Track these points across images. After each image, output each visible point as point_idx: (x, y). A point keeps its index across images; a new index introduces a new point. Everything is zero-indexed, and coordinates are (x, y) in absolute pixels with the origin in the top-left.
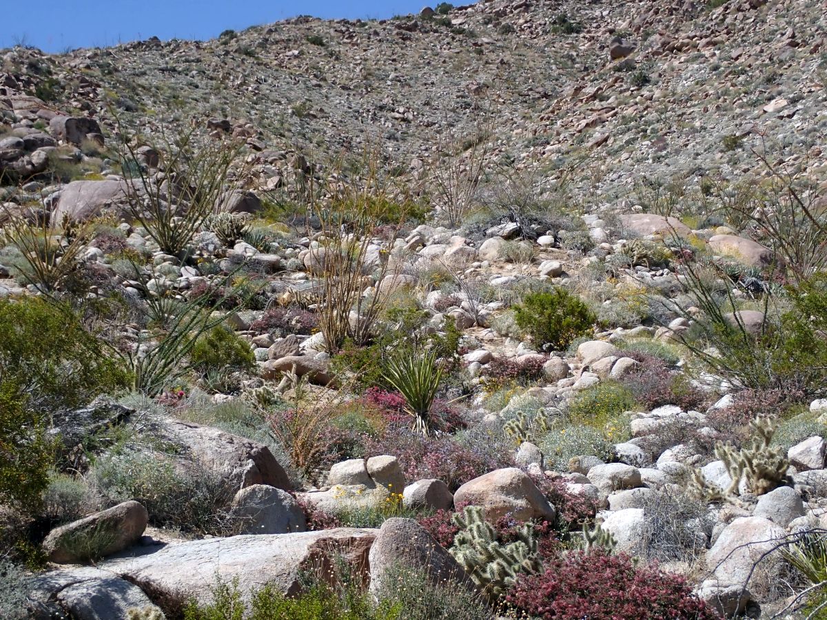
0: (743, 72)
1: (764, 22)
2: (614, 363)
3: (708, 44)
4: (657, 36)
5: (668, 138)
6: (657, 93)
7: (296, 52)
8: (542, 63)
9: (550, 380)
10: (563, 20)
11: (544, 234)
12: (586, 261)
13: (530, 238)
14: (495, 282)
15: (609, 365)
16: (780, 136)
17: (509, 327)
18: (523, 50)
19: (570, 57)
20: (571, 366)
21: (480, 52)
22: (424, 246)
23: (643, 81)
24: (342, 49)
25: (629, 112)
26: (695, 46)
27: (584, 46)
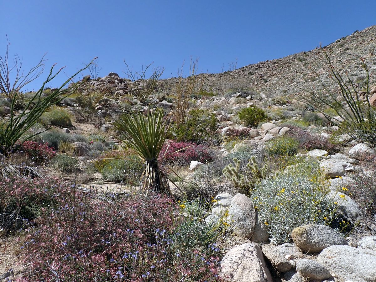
0: (287, 79)
1: (290, 70)
2: (280, 130)
3: (279, 74)
4: (269, 73)
5: (272, 91)
6: (269, 84)
7: (201, 79)
8: (246, 81)
9: (252, 137)
10: (250, 73)
11: (248, 96)
12: (261, 103)
13: (244, 97)
14: (233, 108)
15: (278, 131)
16: (295, 90)
17: (237, 120)
18: (243, 78)
19: (252, 79)
20: (260, 132)
21: (235, 79)
22: (214, 100)
23: (266, 82)
24: (209, 79)
25: (264, 87)
26: (276, 75)
27: (254, 77)
